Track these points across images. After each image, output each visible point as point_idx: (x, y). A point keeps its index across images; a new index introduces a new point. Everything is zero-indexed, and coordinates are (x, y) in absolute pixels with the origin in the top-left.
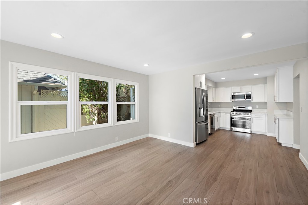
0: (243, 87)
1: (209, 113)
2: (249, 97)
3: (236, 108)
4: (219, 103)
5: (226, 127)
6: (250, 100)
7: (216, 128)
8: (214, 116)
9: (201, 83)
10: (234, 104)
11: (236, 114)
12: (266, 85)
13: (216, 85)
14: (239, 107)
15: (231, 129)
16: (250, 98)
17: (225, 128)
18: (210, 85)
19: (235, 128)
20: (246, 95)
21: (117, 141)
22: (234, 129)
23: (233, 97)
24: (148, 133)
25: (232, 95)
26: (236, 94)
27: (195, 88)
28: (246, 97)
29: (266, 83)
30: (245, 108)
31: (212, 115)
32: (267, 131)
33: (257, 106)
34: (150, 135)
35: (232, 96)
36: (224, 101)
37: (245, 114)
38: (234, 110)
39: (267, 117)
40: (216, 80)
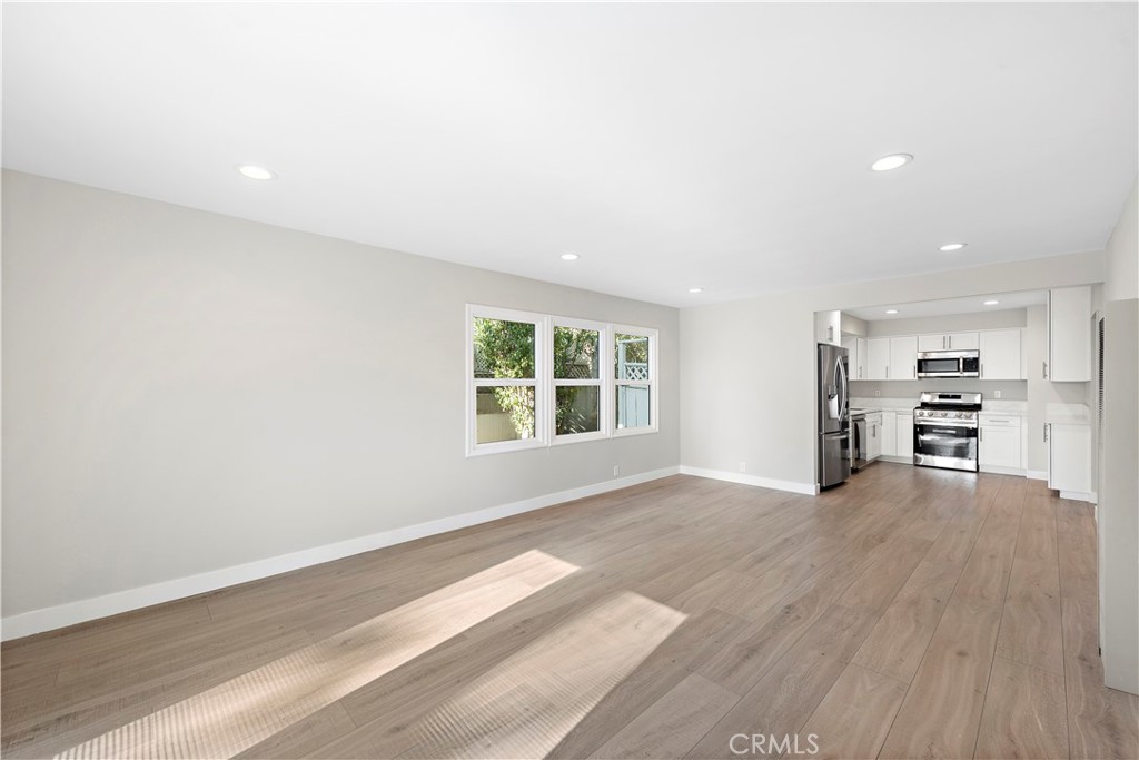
0: (952, 336)
1: (852, 413)
2: (971, 365)
3: (933, 398)
4: (877, 384)
5: (899, 455)
6: (976, 374)
7: (870, 457)
8: (863, 419)
9: (831, 329)
10: (925, 385)
11: (931, 416)
12: (1024, 329)
13: (867, 328)
14: (941, 397)
15: (916, 459)
16: (976, 369)
17: (896, 457)
18: (851, 330)
19: (929, 457)
20: (961, 361)
21: (617, 477)
22: (925, 459)
23: (922, 365)
24: (678, 462)
25: (920, 358)
26: (933, 356)
27: (819, 345)
28: (961, 366)
29: (1025, 326)
30: (959, 397)
31: (860, 417)
32: (1025, 465)
33: (998, 394)
34: (684, 470)
35: (920, 362)
36: (894, 377)
37: (960, 417)
38: (925, 405)
39: (1025, 426)
40: (868, 315)
